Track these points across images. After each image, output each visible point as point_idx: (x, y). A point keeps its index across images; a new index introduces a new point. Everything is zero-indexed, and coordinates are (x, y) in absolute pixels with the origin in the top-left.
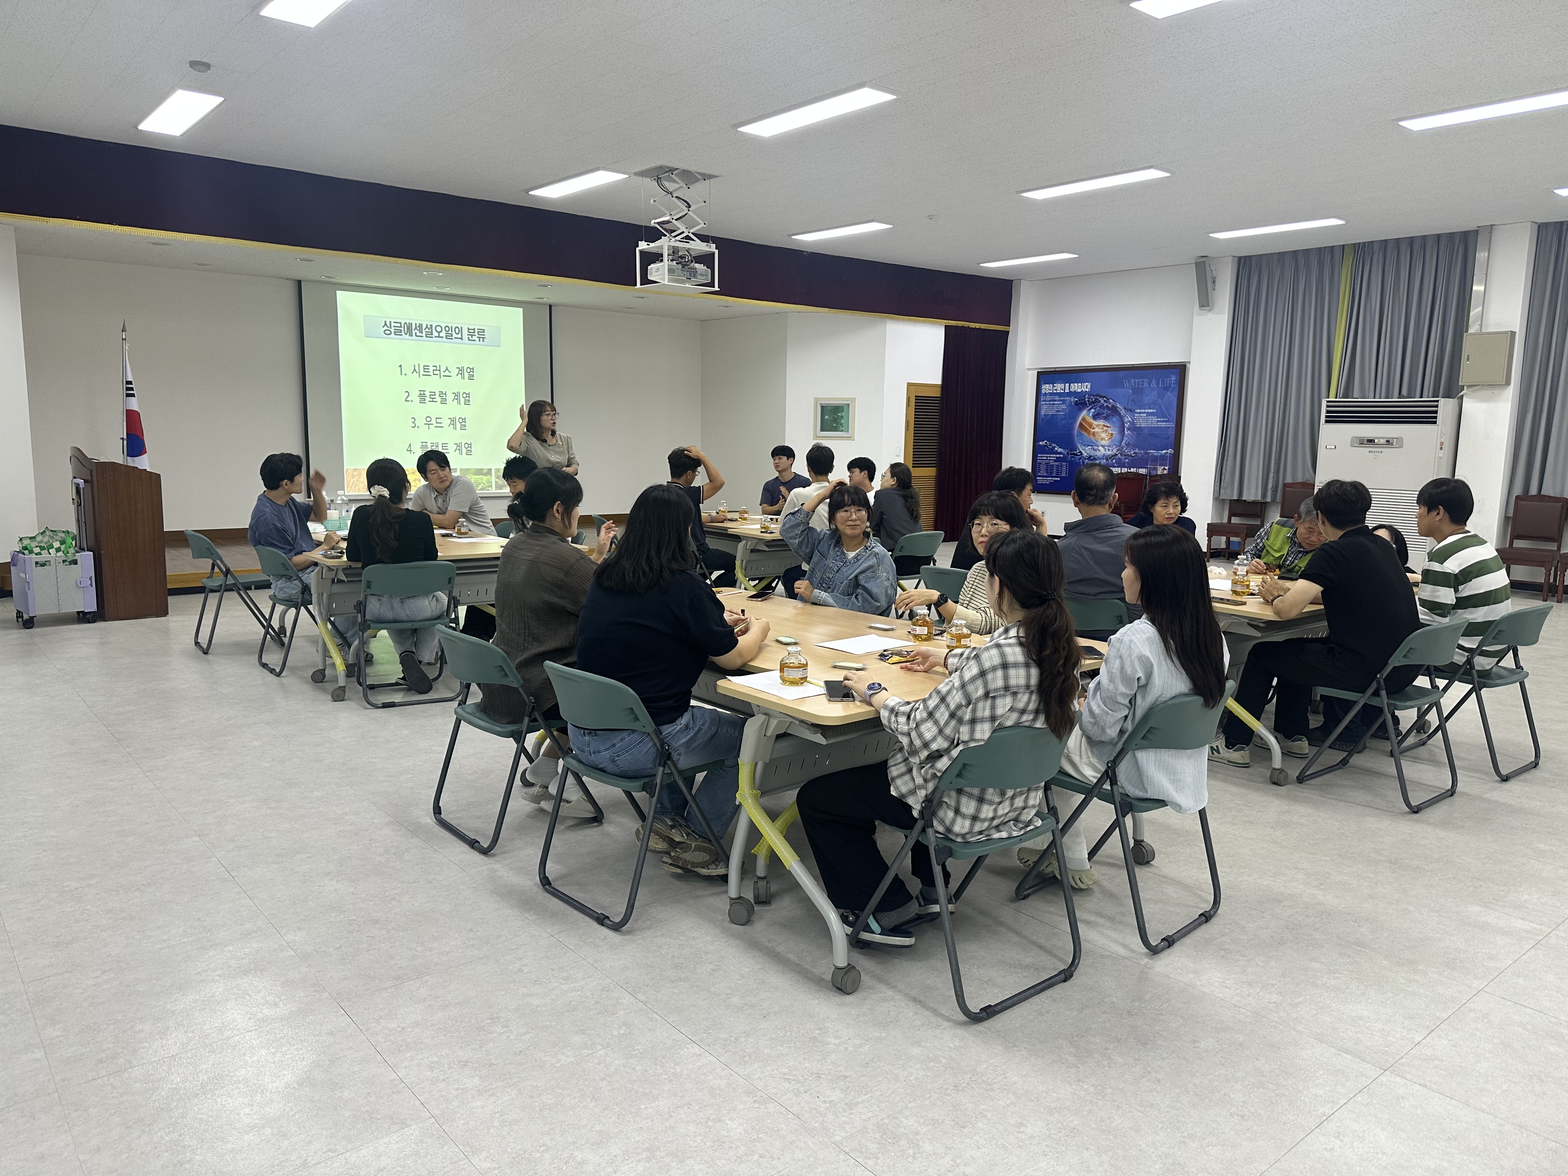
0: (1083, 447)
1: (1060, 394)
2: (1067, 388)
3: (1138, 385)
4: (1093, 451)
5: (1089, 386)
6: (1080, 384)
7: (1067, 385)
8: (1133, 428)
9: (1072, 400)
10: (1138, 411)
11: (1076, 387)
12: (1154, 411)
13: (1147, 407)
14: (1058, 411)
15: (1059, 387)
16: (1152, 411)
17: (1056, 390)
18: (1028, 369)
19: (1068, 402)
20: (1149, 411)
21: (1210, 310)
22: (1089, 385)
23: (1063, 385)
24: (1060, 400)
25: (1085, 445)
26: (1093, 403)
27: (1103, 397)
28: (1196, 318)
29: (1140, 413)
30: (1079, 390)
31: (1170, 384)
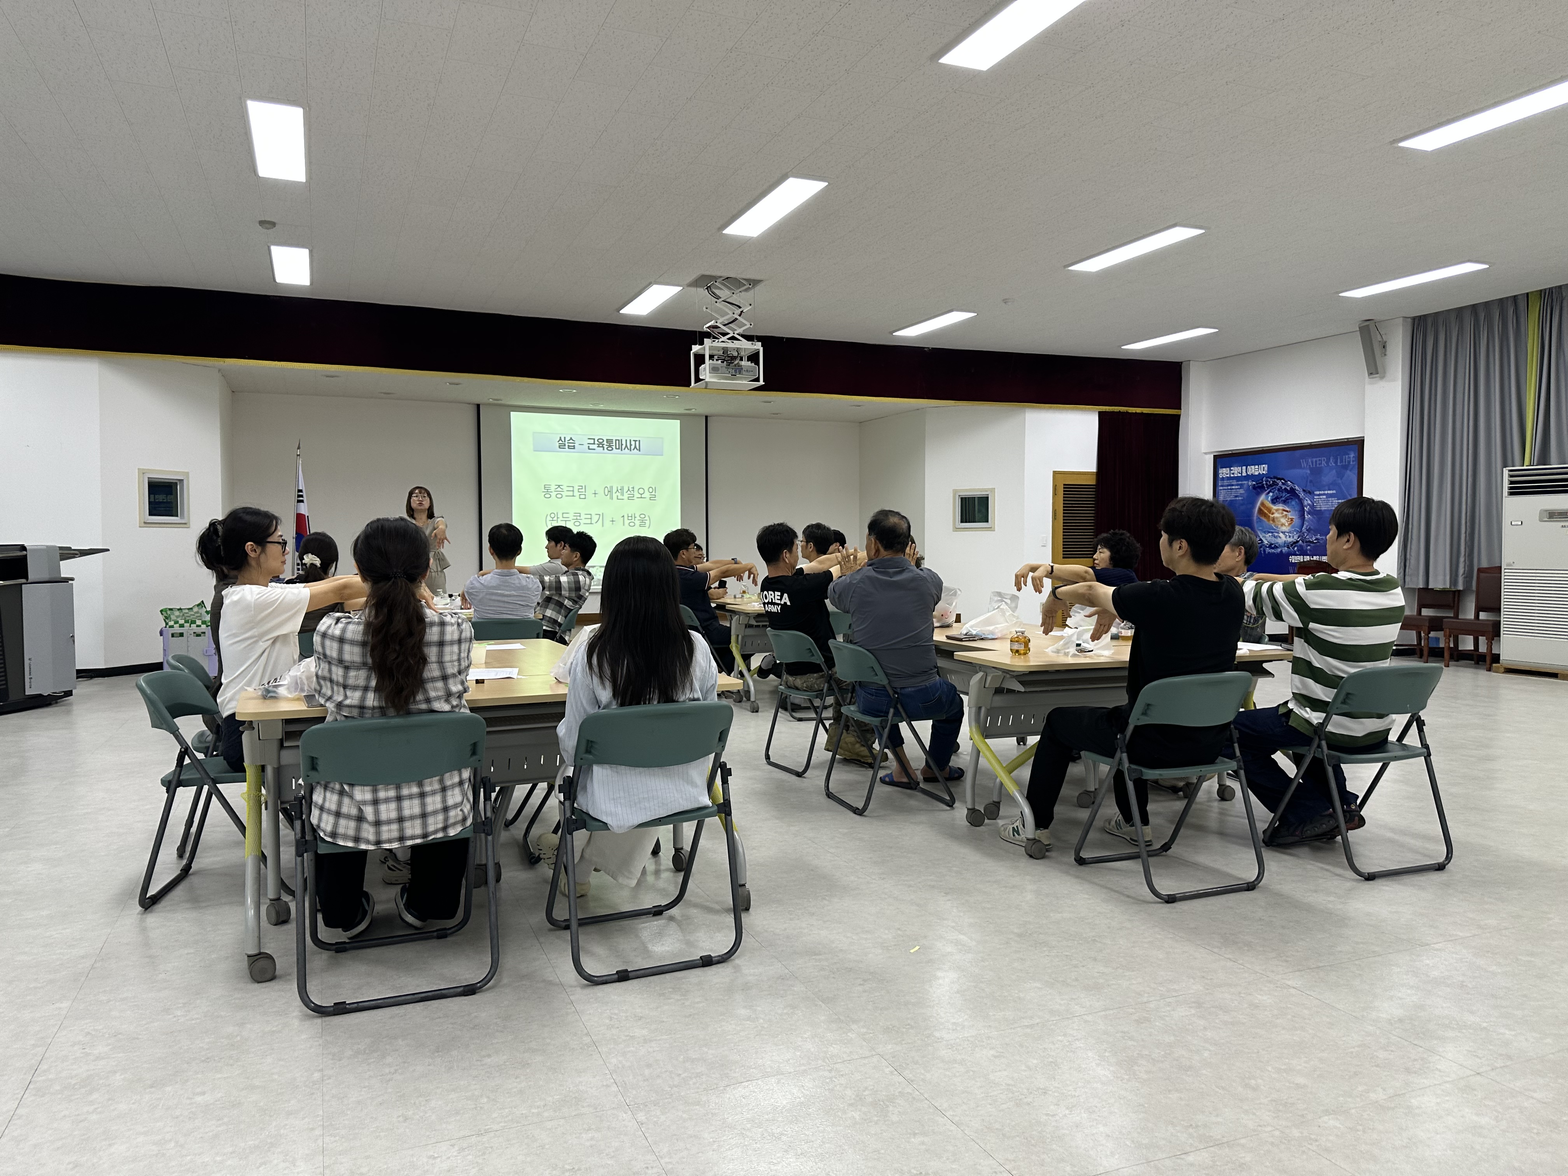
0: (1264, 534)
1: (1237, 479)
2: (1244, 471)
3: (1316, 465)
4: (1273, 538)
5: (1266, 469)
6: (1257, 467)
7: (1244, 468)
8: (1314, 512)
9: (1250, 484)
10: (1318, 493)
11: (1254, 470)
12: (1334, 492)
13: (1327, 488)
14: (1236, 496)
15: (1236, 471)
16: (1331, 492)
17: (1233, 474)
18: (1206, 453)
19: (1245, 486)
20: (1329, 492)
21: (1382, 378)
22: (1266, 466)
23: (1240, 468)
24: (1237, 485)
25: (1265, 532)
26: (1271, 486)
27: (1281, 479)
28: (1368, 387)
29: (1319, 495)
30: (1257, 473)
31: (1349, 462)
